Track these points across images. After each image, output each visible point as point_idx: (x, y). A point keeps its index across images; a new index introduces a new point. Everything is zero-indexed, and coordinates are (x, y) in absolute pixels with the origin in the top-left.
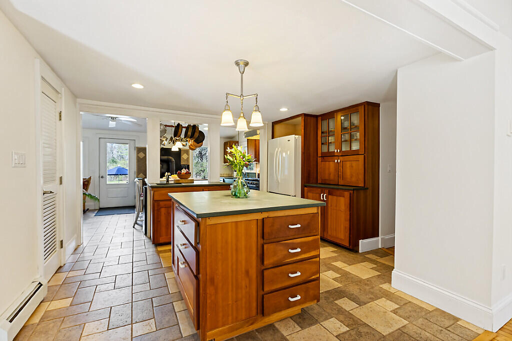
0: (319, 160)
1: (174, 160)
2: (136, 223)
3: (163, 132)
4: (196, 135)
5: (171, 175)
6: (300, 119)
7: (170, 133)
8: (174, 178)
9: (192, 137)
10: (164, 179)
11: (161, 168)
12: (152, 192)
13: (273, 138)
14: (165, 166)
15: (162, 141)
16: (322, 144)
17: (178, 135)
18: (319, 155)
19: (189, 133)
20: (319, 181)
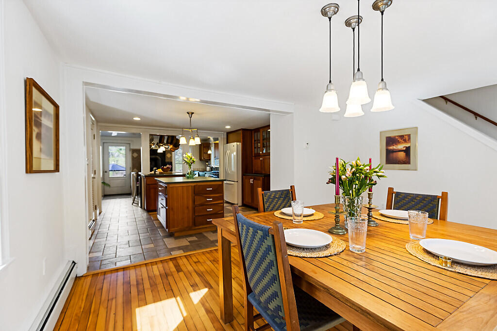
0: (253, 158)
1: (160, 158)
2: (133, 203)
3: (151, 140)
4: (174, 141)
5: (157, 169)
6: (241, 132)
7: (156, 141)
8: (159, 171)
9: (171, 144)
10: (153, 172)
11: (151, 164)
12: (145, 180)
13: (227, 143)
14: (153, 163)
15: (151, 146)
16: (255, 148)
17: (162, 141)
18: (253, 155)
19: (170, 141)
20: (254, 172)
